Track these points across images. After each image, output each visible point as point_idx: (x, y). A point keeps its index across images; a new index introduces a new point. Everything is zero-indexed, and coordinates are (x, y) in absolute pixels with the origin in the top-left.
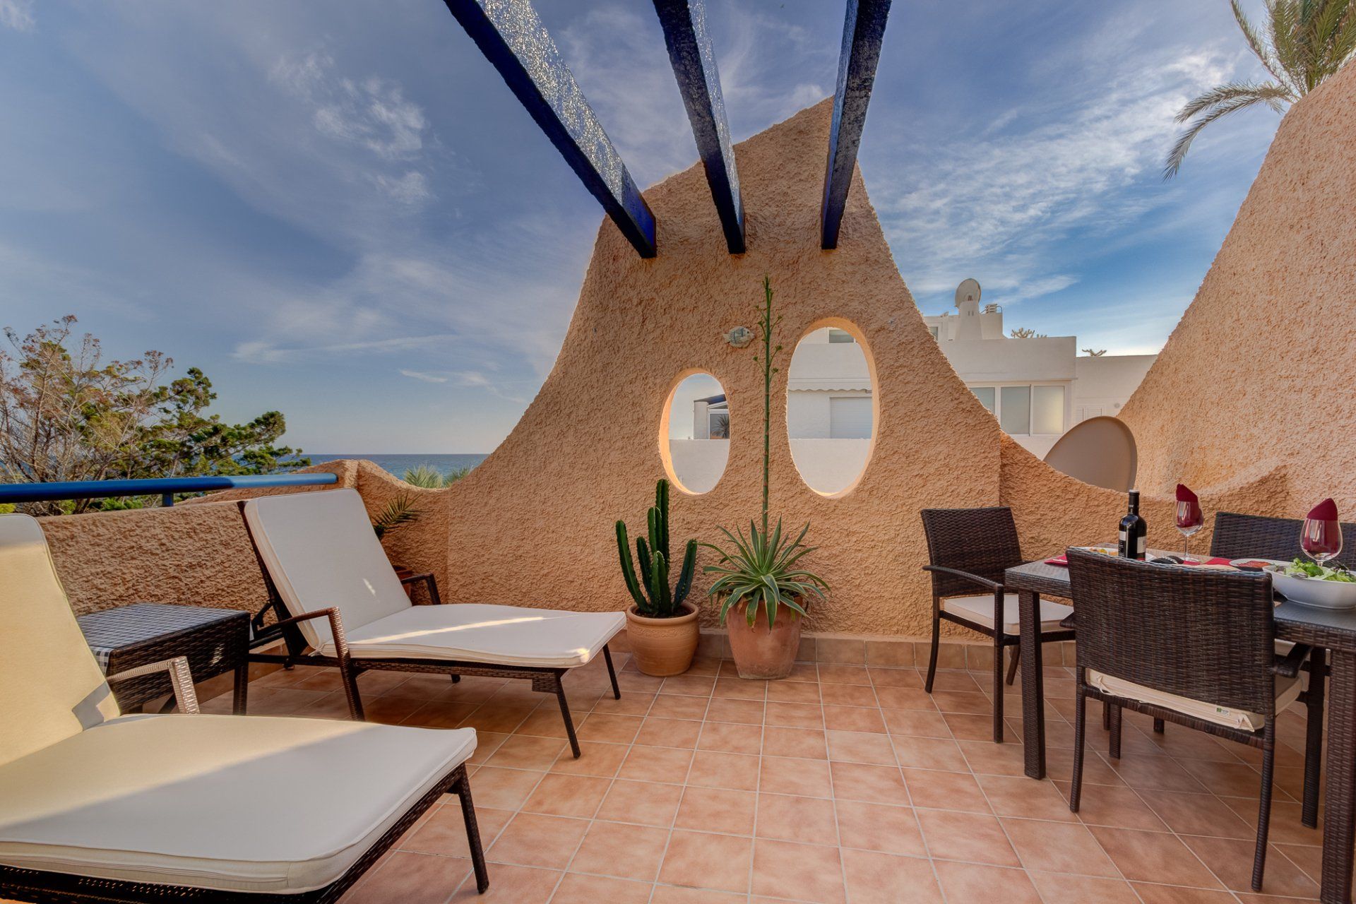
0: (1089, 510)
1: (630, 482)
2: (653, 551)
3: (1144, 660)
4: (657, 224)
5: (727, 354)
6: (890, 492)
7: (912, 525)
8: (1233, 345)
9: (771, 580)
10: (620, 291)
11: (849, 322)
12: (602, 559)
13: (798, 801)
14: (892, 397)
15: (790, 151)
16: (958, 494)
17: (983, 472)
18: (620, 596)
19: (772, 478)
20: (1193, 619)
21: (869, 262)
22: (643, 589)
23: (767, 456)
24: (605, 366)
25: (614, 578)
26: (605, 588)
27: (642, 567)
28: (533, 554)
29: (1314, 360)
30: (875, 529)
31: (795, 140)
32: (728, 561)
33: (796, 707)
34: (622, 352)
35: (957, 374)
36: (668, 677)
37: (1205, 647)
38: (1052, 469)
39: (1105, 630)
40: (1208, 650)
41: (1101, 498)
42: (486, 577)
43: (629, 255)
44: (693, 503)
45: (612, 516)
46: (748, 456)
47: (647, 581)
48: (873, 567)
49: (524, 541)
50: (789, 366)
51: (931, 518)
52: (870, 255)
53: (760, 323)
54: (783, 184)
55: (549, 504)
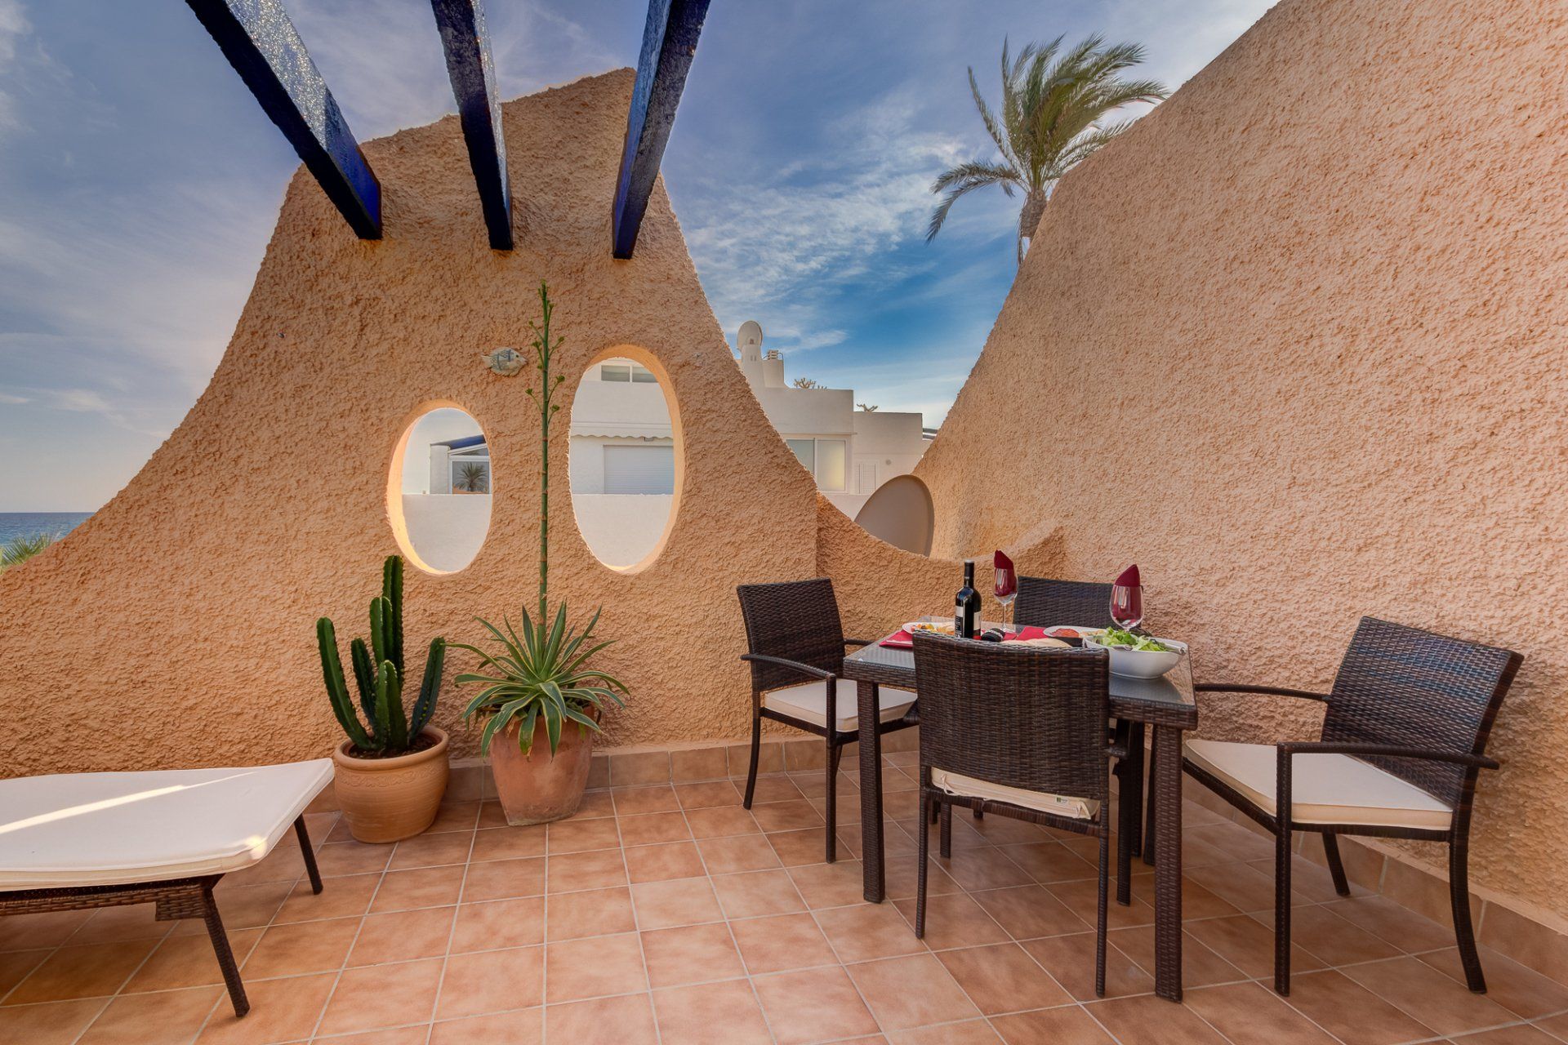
0: (901, 578)
1: (341, 560)
2: (378, 661)
3: (989, 753)
4: (383, 193)
5: (488, 383)
6: (698, 564)
7: (723, 603)
8: (1015, 406)
9: (554, 688)
10: (324, 282)
11: (647, 352)
12: (293, 675)
13: (602, 1006)
14: (699, 447)
15: (572, 127)
16: (774, 564)
17: (800, 538)
18: (322, 728)
19: (550, 550)
20: (1037, 703)
21: (670, 281)
22: (361, 715)
23: (545, 522)
24: (300, 389)
25: (314, 702)
26: (297, 718)
27: (360, 684)
28: (168, 677)
29: (1083, 424)
30: (680, 610)
31: (578, 113)
32: (490, 664)
33: (589, 857)
34: (327, 370)
35: (771, 422)
36: (401, 841)
37: (1047, 733)
38: (866, 533)
39: (951, 722)
40: (1050, 735)
41: (913, 564)
42: (75, 721)
43: (338, 231)
44: (440, 584)
45: (311, 611)
46: (518, 521)
47: (368, 703)
48: (678, 658)
49: (151, 657)
50: (572, 403)
51: (749, 595)
52: (672, 272)
53: (536, 344)
54: (563, 167)
55: (200, 596)
